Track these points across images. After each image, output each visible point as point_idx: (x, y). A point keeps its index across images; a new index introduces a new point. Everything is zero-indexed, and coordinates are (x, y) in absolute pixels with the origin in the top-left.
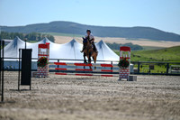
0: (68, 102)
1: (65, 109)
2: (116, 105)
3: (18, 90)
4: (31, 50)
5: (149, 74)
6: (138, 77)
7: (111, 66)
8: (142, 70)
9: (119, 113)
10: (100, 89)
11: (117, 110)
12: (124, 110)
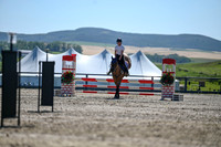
0: (98, 126)
1: (95, 136)
2: (158, 130)
3: (38, 112)
4: (53, 63)
5: (198, 92)
6: (185, 95)
7: (151, 82)
8: (190, 88)
9: (161, 140)
10: (137, 111)
11: (159, 136)
12: (167, 137)
